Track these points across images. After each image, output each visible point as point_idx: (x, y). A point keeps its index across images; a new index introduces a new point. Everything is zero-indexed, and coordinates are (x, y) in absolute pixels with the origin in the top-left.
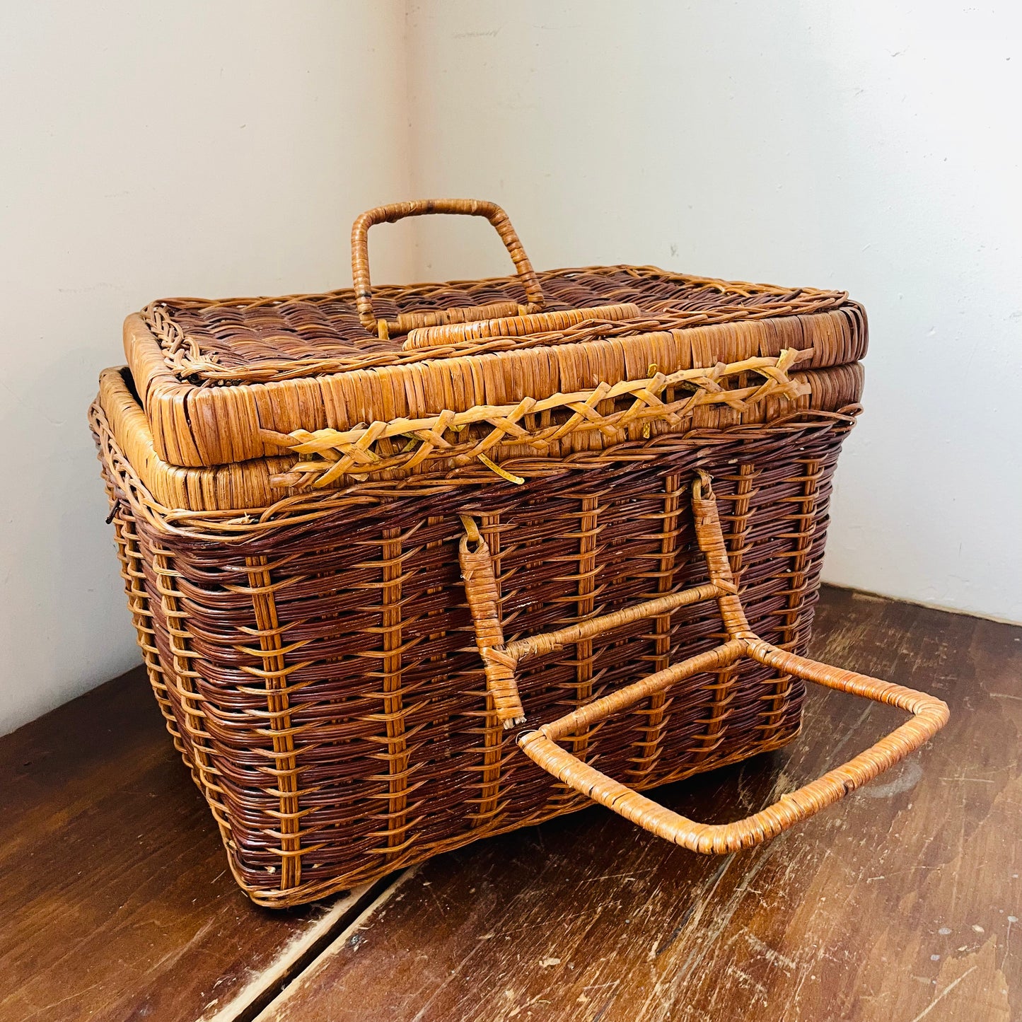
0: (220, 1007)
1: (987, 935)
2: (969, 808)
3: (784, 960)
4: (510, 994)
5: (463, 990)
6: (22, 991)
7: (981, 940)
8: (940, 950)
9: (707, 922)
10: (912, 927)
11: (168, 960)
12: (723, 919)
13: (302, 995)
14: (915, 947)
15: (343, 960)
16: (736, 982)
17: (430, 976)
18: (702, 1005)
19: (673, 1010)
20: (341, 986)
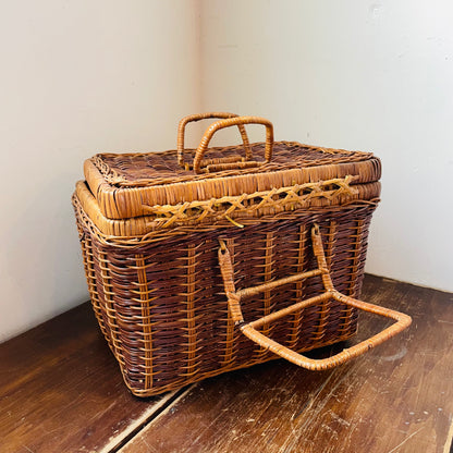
0: (119, 433)
1: (429, 415)
2: (425, 366)
3: (345, 422)
4: (234, 432)
5: (215, 430)
6: (41, 426)
7: (427, 417)
8: (410, 420)
9: (315, 407)
10: (398, 411)
11: (99, 415)
12: (321, 406)
13: (152, 429)
14: (399, 418)
15: (168, 417)
16: (326, 430)
17: (202, 424)
18: (311, 438)
19: (299, 440)
20: (167, 427)
